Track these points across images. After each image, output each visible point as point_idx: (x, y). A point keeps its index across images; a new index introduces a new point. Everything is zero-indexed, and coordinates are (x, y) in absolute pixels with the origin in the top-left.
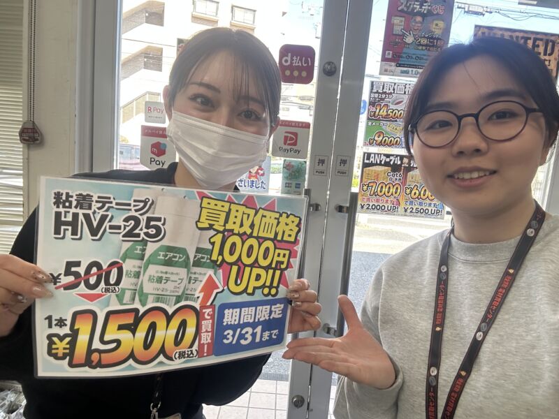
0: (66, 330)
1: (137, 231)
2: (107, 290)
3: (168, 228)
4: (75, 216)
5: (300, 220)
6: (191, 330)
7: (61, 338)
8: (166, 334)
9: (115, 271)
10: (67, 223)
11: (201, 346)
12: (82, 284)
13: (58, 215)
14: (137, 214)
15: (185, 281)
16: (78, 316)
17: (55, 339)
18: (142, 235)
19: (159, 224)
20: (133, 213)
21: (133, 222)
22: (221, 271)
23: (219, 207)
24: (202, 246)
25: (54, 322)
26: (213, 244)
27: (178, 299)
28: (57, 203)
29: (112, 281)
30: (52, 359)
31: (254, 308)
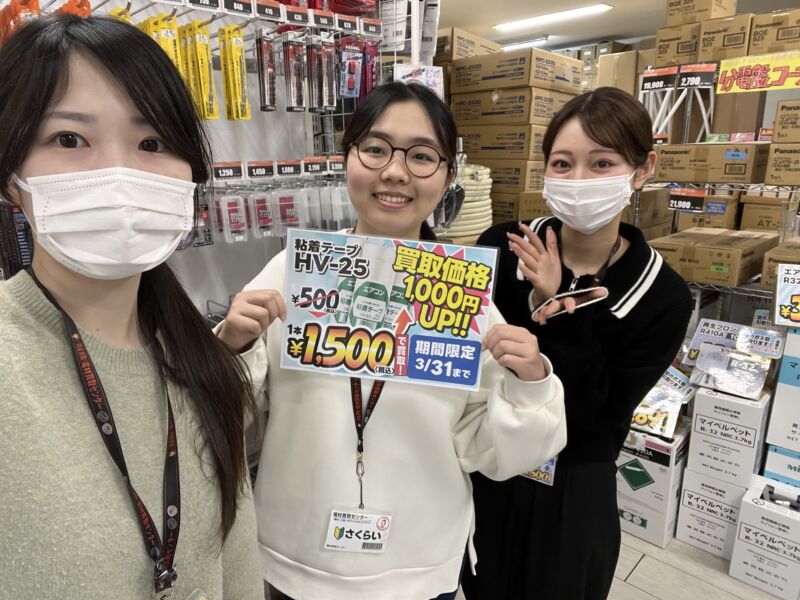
0: (301, 336)
1: (349, 269)
2: (328, 311)
3: (370, 268)
4: (309, 256)
5: (491, 270)
6: (388, 352)
7: (297, 342)
8: (369, 350)
9: (333, 297)
10: (303, 261)
11: (397, 366)
12: (312, 305)
13: (298, 255)
14: (349, 257)
15: (384, 312)
16: (309, 328)
17: (293, 342)
18: (353, 273)
19: (364, 265)
20: (346, 256)
21: (346, 263)
22: (413, 307)
23: (411, 254)
24: (397, 285)
25: (293, 330)
26: (406, 284)
27: (379, 326)
28: (297, 247)
29: (332, 304)
30: (290, 356)
31: (443, 345)
